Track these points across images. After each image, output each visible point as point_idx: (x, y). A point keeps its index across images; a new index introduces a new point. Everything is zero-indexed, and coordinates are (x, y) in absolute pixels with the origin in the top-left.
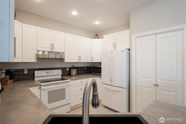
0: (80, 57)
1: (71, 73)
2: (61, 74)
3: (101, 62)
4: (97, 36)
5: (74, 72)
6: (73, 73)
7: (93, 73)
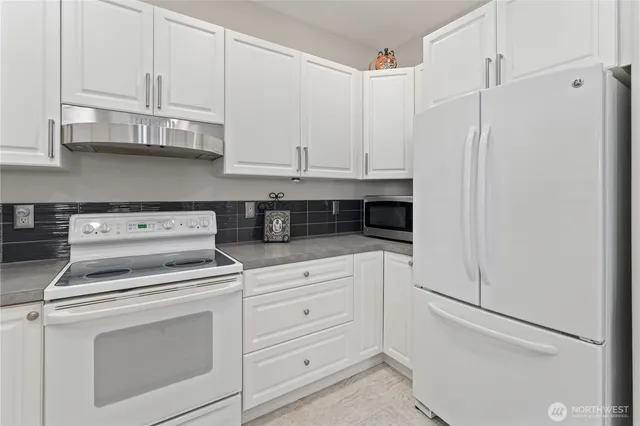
0: (302, 153)
1: (266, 229)
2: (215, 231)
3: (411, 180)
4: (386, 58)
5: (278, 224)
6: (271, 230)
7: (367, 230)
